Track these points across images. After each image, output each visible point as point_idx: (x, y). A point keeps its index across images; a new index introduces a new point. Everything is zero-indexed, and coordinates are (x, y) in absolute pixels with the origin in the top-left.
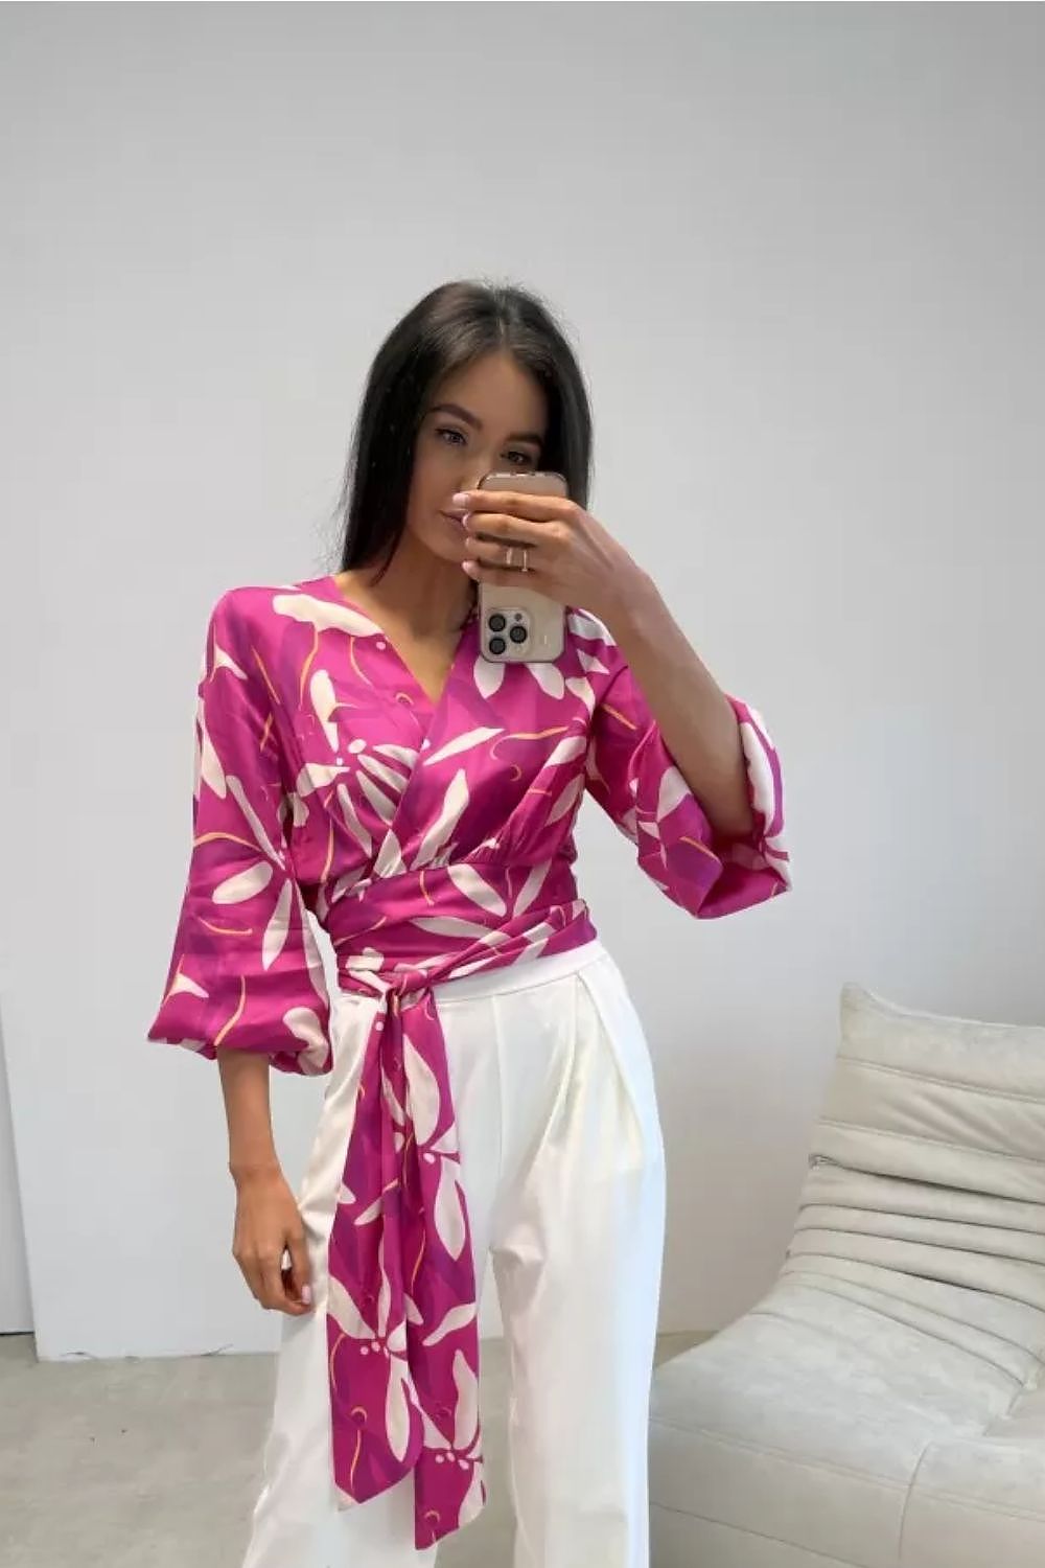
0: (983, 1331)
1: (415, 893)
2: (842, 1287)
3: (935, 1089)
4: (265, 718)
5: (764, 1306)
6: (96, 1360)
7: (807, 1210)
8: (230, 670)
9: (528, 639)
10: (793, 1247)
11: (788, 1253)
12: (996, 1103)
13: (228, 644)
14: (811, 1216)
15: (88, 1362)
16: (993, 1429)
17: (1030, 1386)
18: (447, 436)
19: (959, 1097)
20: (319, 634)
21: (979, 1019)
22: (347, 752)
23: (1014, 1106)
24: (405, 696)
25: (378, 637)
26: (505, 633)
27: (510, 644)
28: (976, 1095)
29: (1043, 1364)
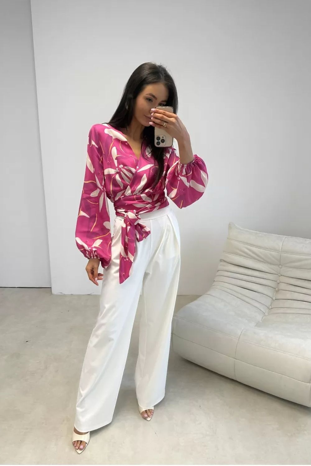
0: (256, 301)
1: (133, 200)
2: (226, 289)
3: (249, 247)
4: (101, 156)
5: (208, 293)
6: (64, 294)
7: (219, 271)
8: (94, 146)
9: (165, 142)
10: (215, 280)
11: (214, 281)
12: (262, 250)
13: (94, 139)
14: (218, 273)
15: (62, 295)
16: (258, 324)
17: (266, 314)
18: (149, 100)
19: (254, 249)
20: (114, 139)
21: (259, 231)
22: (119, 167)
24: (131, 155)
25: (126, 142)
26: (160, 141)
27: (161, 143)
29: (270, 309)
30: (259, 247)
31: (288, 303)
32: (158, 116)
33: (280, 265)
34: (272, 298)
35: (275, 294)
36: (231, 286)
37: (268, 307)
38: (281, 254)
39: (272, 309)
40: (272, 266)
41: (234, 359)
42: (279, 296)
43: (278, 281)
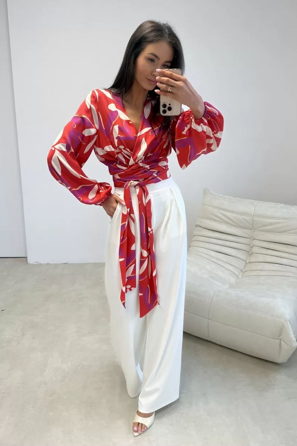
0: (230, 264)
2: (201, 254)
3: (222, 212)
7: (195, 236)
9: (172, 110)
11: (190, 246)
12: (235, 215)
14: (196, 238)
15: (39, 264)
16: (231, 286)
17: (240, 277)
18: (150, 60)
19: (228, 214)
21: (232, 197)
23: (240, 217)
26: (166, 109)
27: (168, 111)
28: (231, 214)
29: (243, 272)
30: (233, 212)
31: (261, 266)
32: (163, 80)
33: (253, 229)
34: (246, 262)
35: (248, 257)
36: (206, 251)
37: (241, 270)
38: (254, 218)
39: (246, 272)
40: (245, 231)
41: (208, 320)
42: (253, 259)
43: (251, 245)
